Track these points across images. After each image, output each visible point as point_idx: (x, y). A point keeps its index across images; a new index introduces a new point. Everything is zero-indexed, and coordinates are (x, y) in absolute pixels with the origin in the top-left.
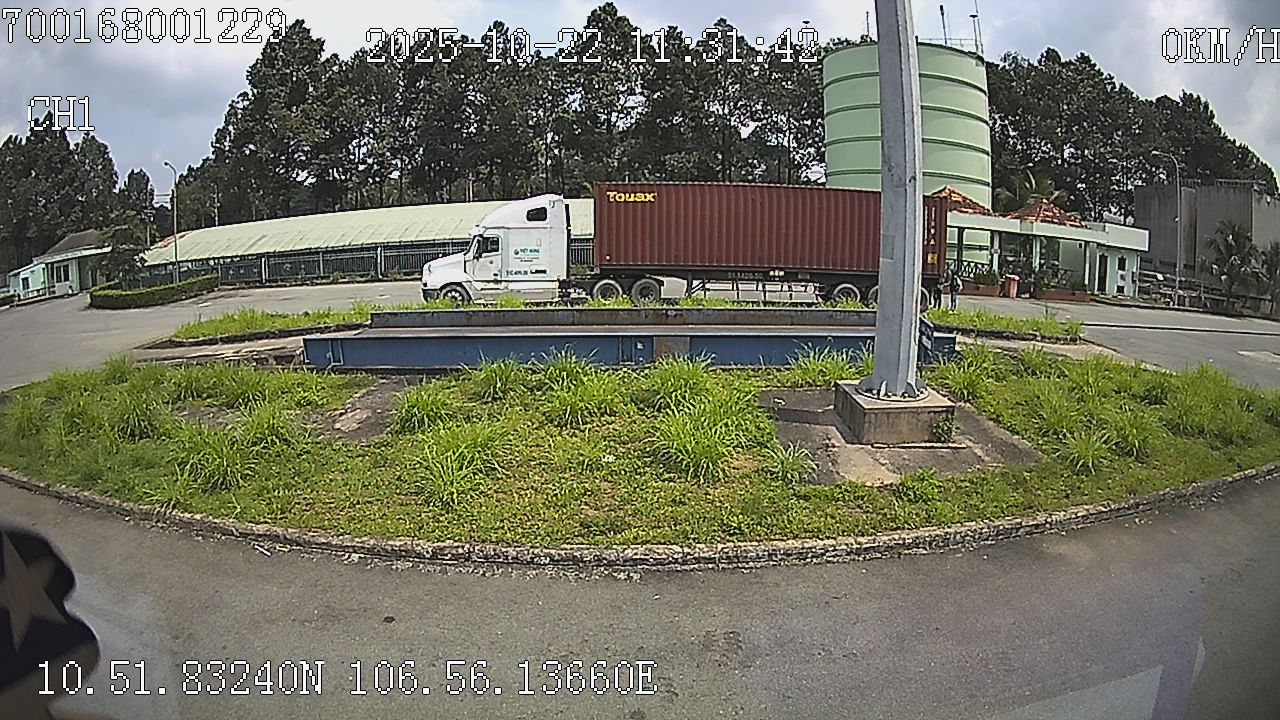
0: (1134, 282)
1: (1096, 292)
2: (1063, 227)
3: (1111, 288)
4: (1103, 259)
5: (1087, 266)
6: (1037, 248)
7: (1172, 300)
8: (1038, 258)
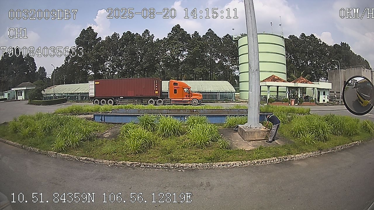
0: (328, 98)
1: (317, 102)
2: (307, 84)
3: (321, 101)
5: (314, 95)
6: (299, 91)
7: (339, 102)
8: (300, 94)
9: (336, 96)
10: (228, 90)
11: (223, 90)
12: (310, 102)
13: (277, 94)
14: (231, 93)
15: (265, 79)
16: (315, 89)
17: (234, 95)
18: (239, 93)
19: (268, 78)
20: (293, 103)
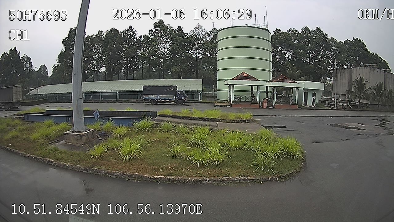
1: (303, 105)
3: (309, 104)
4: (306, 95)
5: (297, 96)
6: (275, 91)
7: (334, 106)
8: (276, 94)
9: (333, 99)
10: (195, 89)
11: (188, 90)
12: (291, 104)
13: (251, 94)
14: (198, 92)
15: (235, 77)
16: (298, 89)
17: (201, 94)
18: (217, 92)
19: (237, 76)
20: (265, 105)
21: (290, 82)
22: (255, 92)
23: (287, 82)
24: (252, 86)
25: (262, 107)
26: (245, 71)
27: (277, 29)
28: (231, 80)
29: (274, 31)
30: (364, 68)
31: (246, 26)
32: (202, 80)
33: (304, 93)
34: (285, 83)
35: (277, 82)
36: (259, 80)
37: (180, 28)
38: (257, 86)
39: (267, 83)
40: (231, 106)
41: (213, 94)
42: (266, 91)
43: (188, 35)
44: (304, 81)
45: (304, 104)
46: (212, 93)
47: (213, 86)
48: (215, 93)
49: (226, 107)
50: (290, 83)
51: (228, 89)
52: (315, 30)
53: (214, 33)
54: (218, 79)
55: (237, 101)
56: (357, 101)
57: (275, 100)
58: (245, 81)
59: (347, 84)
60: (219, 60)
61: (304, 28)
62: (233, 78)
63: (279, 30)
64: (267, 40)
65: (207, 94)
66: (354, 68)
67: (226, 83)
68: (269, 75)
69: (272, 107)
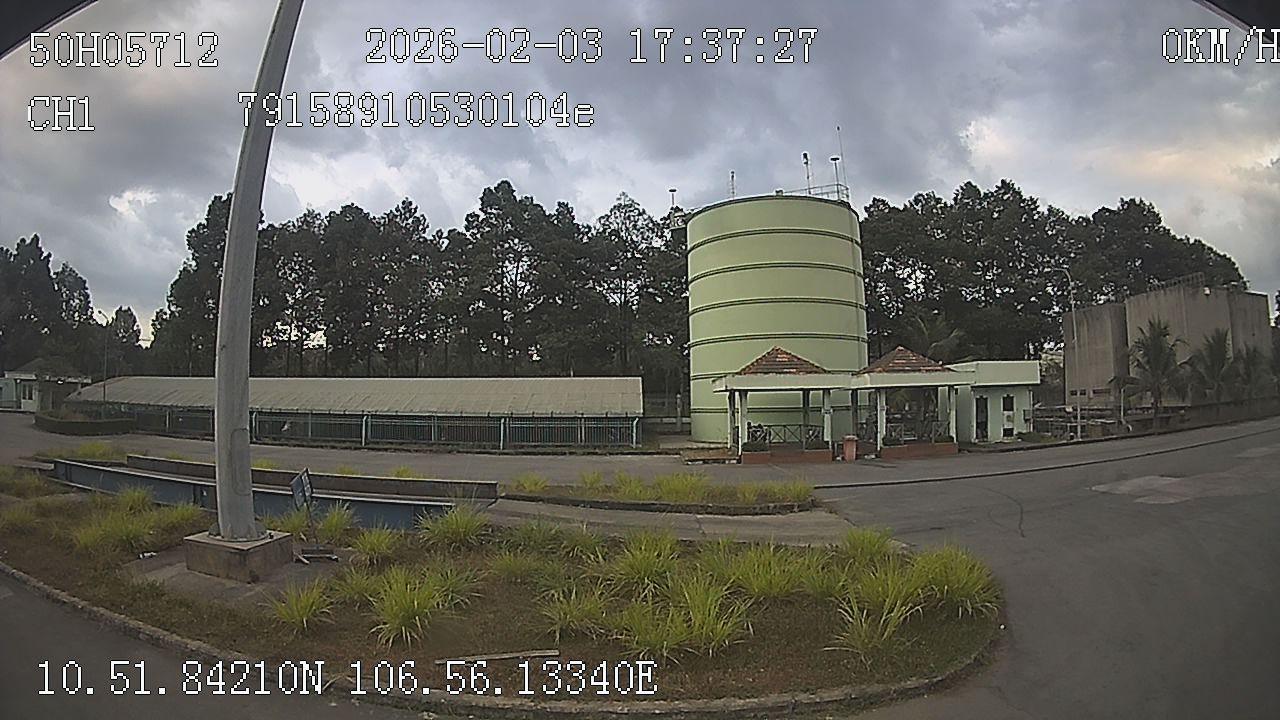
0: (1026, 421)
1: (974, 439)
2: (917, 374)
3: (995, 433)
4: (982, 405)
5: (953, 413)
6: (882, 402)
7: (1076, 433)
8: (884, 413)
9: (1069, 409)
10: (618, 410)
11: (596, 411)
12: (936, 442)
13: (804, 416)
14: (627, 419)
15: (748, 367)
16: (957, 390)
17: (640, 425)
18: (689, 417)
19: (757, 360)
20: (851, 451)
21: (927, 371)
22: (814, 410)
23: (920, 370)
24: (806, 392)
25: (843, 458)
26: (782, 345)
27: (875, 199)
28: (736, 376)
29: (866, 208)
30: (1162, 292)
31: (779, 196)
32: (640, 378)
33: (977, 399)
34: (912, 374)
35: (887, 372)
36: (829, 372)
37: (565, 210)
38: (821, 392)
39: (855, 379)
40: (739, 462)
41: (679, 425)
42: (850, 404)
43: (590, 231)
44: (975, 363)
45: (977, 437)
46: (674, 420)
47: (676, 398)
48: (684, 419)
49: (724, 463)
50: (928, 374)
51: (728, 407)
52: (996, 192)
53: (677, 226)
54: (692, 375)
55: (758, 445)
56: (1150, 406)
57: (882, 431)
58: (782, 375)
59: (1112, 355)
60: (694, 312)
61: (962, 188)
62: (744, 369)
63: (883, 201)
64: (847, 239)
65: (657, 424)
66: (1132, 298)
67: (720, 385)
68: (860, 353)
69: (873, 456)
